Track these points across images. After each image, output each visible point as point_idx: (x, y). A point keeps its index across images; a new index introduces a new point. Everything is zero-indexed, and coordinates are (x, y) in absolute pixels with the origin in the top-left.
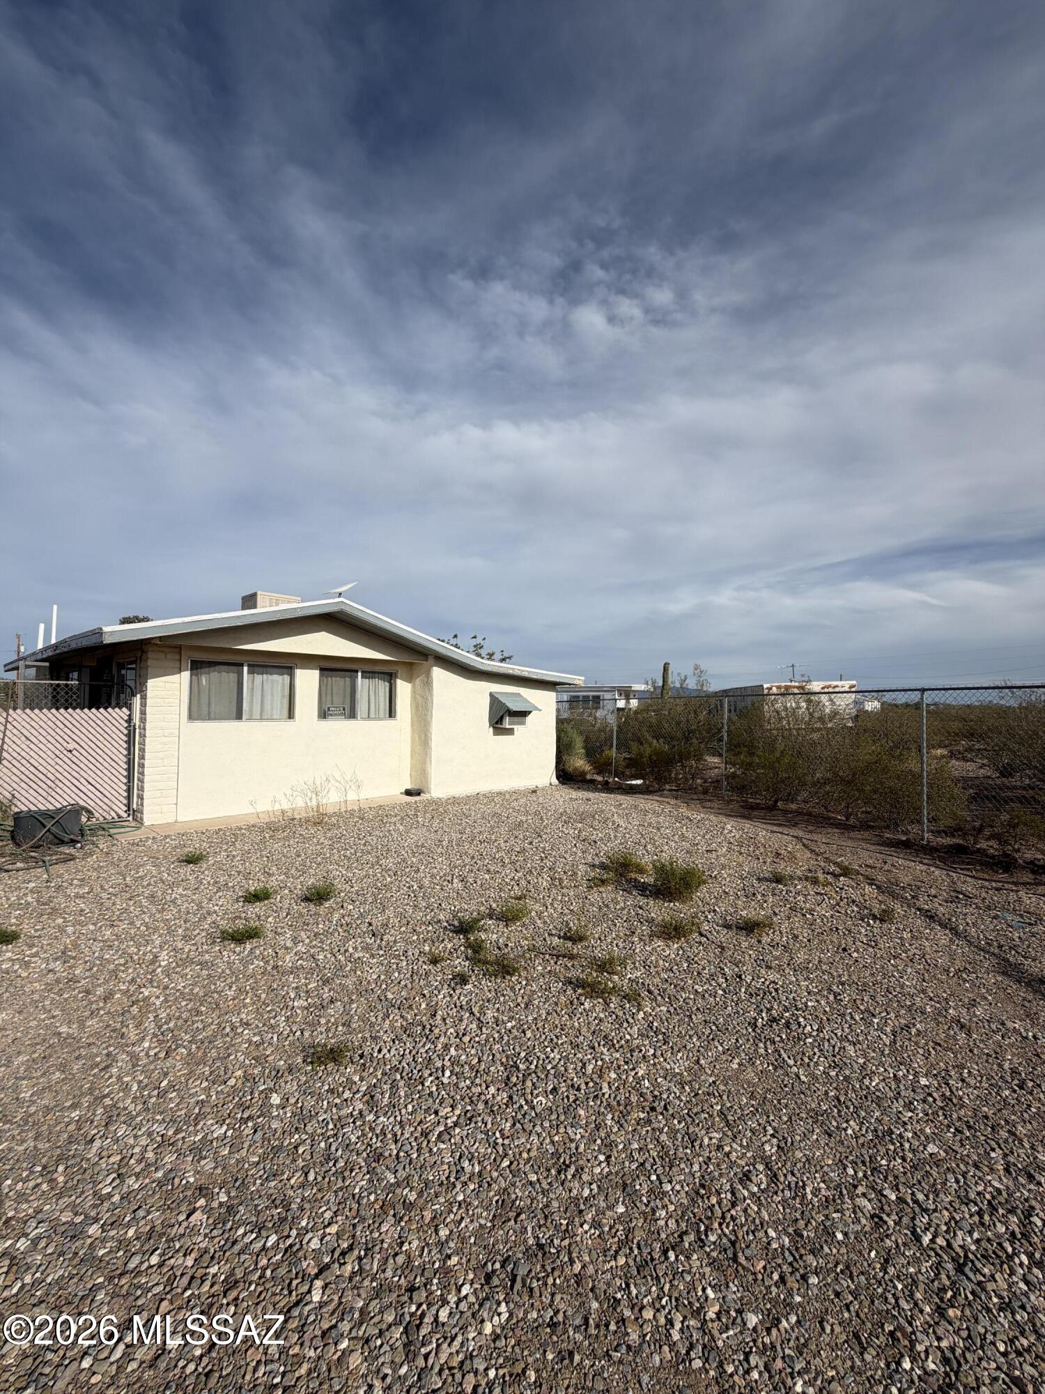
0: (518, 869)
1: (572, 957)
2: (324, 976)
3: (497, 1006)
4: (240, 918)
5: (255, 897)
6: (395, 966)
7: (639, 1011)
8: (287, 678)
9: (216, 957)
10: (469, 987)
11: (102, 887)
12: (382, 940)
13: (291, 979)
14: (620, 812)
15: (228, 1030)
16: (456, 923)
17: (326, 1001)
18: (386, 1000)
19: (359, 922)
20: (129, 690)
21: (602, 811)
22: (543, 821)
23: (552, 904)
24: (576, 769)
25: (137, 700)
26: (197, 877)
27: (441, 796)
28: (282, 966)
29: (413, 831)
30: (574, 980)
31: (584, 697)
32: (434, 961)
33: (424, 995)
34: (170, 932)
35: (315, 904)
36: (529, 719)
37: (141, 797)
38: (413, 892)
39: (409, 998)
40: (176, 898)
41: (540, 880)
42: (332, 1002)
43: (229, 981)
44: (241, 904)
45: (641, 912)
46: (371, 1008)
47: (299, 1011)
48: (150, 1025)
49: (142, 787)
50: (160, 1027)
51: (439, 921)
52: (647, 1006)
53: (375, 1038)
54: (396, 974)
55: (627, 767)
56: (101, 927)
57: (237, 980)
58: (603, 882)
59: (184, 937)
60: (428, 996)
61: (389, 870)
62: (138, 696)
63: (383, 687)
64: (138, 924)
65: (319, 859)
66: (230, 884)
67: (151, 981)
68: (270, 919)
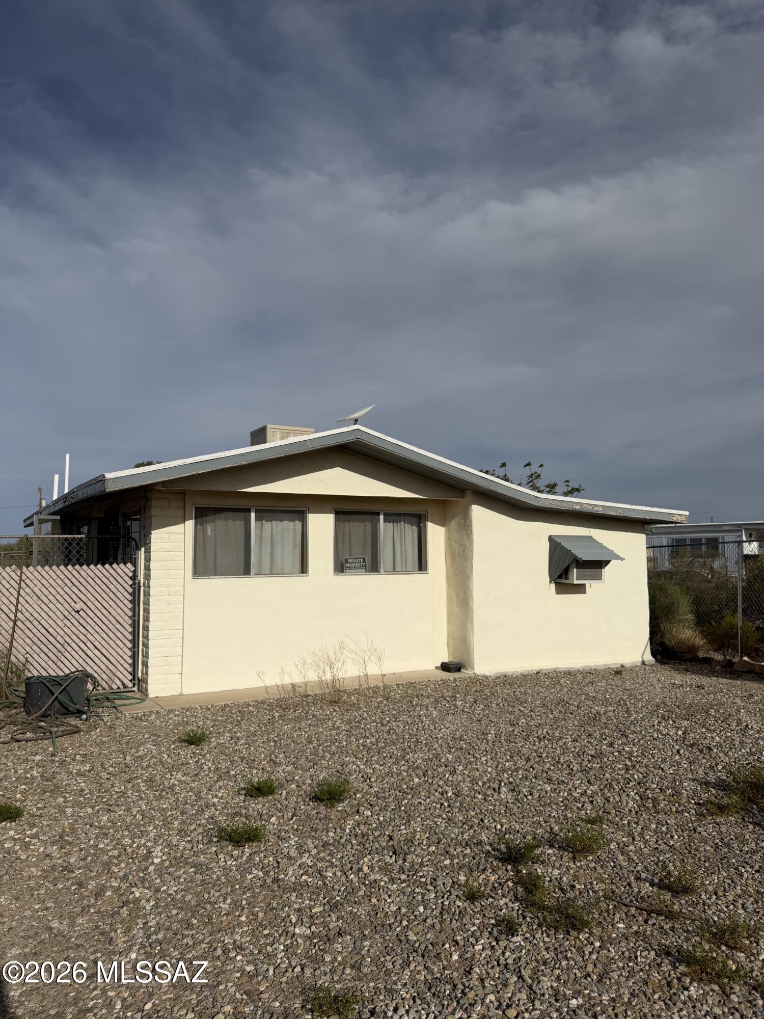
0: (592, 780)
1: (671, 915)
2: (332, 899)
3: (557, 972)
4: (240, 815)
5: (259, 790)
6: (420, 897)
8: (298, 524)
9: (211, 860)
10: (518, 939)
11: (102, 765)
12: (405, 860)
13: (293, 899)
14: (751, 707)
15: (219, 952)
16: (503, 848)
17: (332, 933)
18: (408, 941)
19: (377, 834)
20: (133, 543)
21: (721, 704)
22: (630, 715)
23: (641, 835)
24: (681, 643)
25: (142, 553)
26: (198, 761)
27: (488, 673)
28: (283, 880)
29: (450, 718)
30: (673, 951)
31: (692, 540)
32: (472, 897)
33: (457, 943)
34: (167, 823)
35: (325, 805)
36: (607, 571)
37: (145, 665)
38: (448, 799)
39: (437, 944)
40: (174, 785)
41: (624, 798)
42: (340, 934)
43: (224, 891)
44: (242, 798)
46: (388, 950)
47: (300, 941)
48: (138, 932)
49: (147, 653)
50: (148, 937)
51: (480, 843)
53: (390, 991)
54: (421, 909)
55: (761, 641)
56: (98, 811)
57: (233, 890)
58: (722, 809)
59: (180, 831)
60: (461, 943)
61: (418, 768)
62: (143, 549)
63: (410, 532)
64: (134, 811)
65: (333, 748)
66: (232, 773)
67: (143, 880)
68: (273, 819)
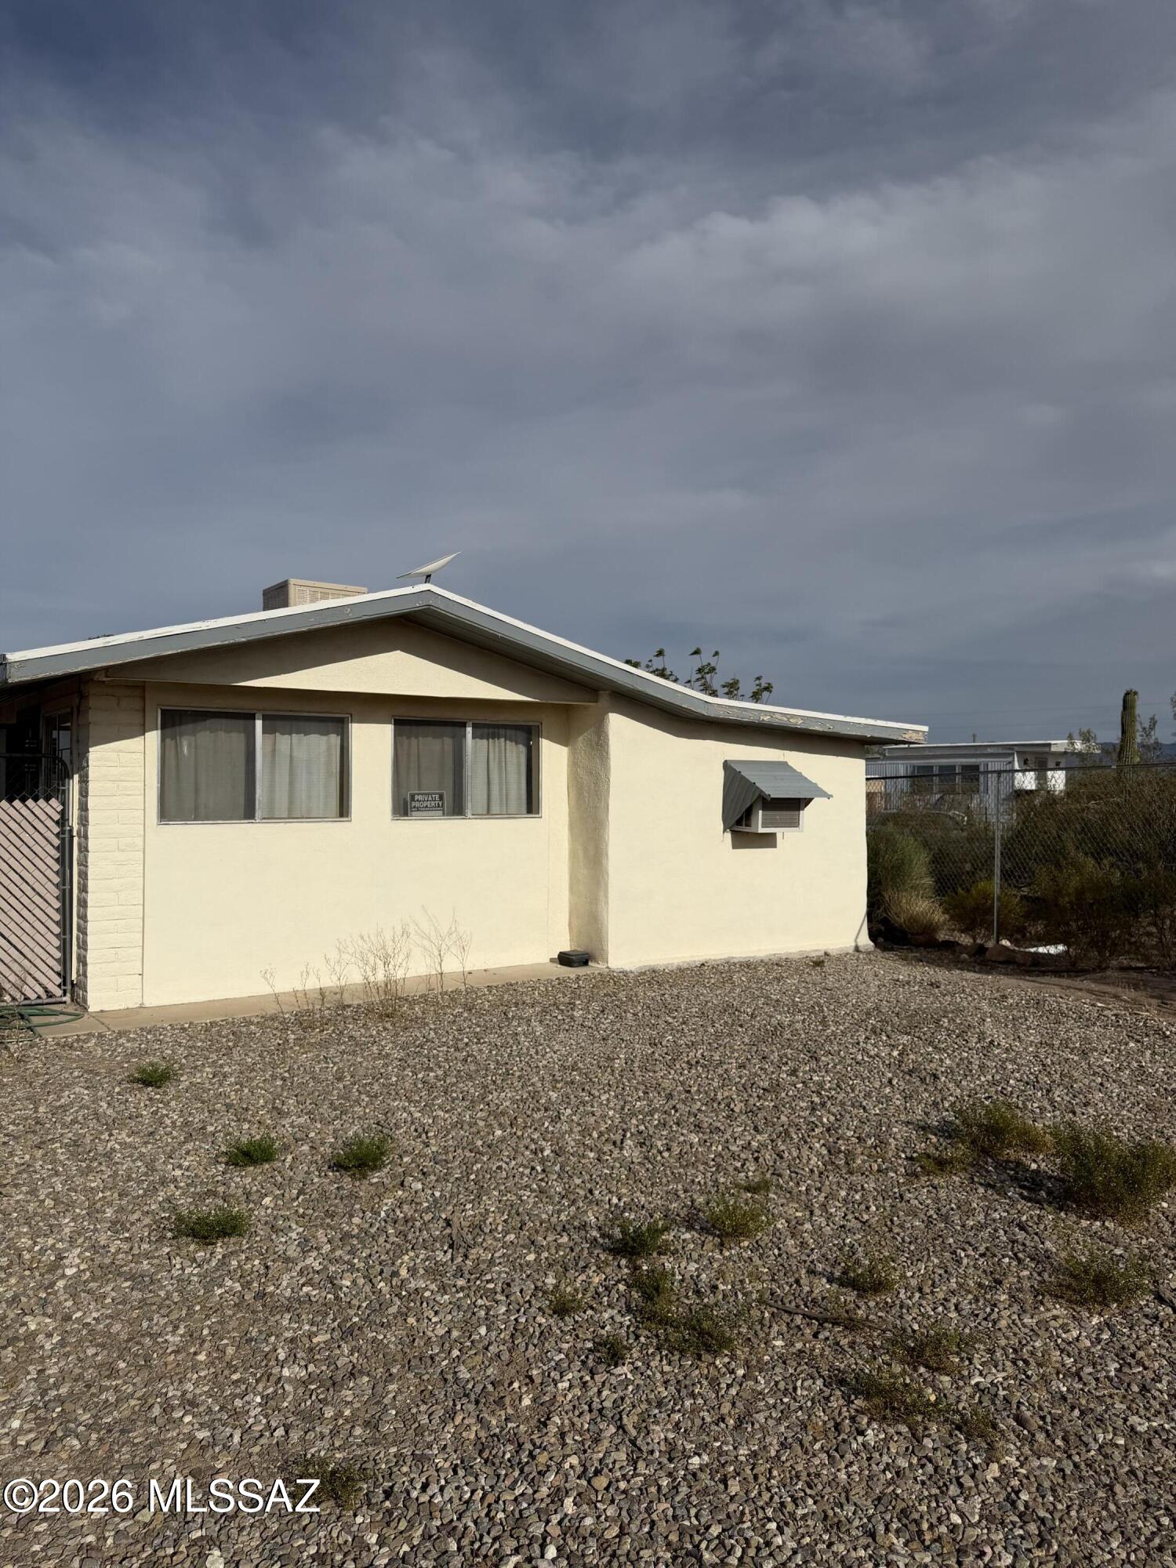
0: (761, 1125)
1: (851, 1325)
2: (346, 1320)
3: (677, 1417)
4: (215, 1194)
5: (249, 1156)
6: (483, 1313)
7: (988, 1462)
8: (335, 740)
9: (160, 1267)
10: (624, 1370)
12: (466, 1256)
13: (285, 1323)
14: (1001, 1013)
15: (157, 1410)
16: (617, 1232)
17: (340, 1374)
18: (456, 1380)
19: (428, 1217)
20: (61, 767)
21: (959, 1010)
22: (826, 1027)
23: (824, 1207)
24: (913, 919)
25: (74, 785)
26: (155, 1113)
27: (627, 968)
28: (272, 1294)
29: (561, 1036)
30: (849, 1377)
31: (941, 767)
32: (562, 1309)
33: (531, 1378)
34: (93, 1212)
35: (352, 1176)
36: (807, 814)
37: (83, 961)
38: (543, 1161)
39: (501, 1383)
40: (113, 1150)
41: (805, 1152)
42: (352, 1375)
43: (174, 1316)
44: (221, 1168)
45: (1021, 1236)
46: (424, 1396)
47: (288, 1388)
48: (27, 1385)
49: (85, 942)
50: (44, 1393)
51: (584, 1226)
52: (1008, 1452)
53: (420, 1459)
54: (483, 1331)
55: (1027, 916)
57: (191, 1314)
58: (942, 1165)
59: (114, 1223)
60: (538, 1381)
61: (503, 1114)
62: (76, 777)
63: (515, 753)
64: (43, 1193)
65: (376, 1087)
66: (210, 1129)
67: (44, 1303)
68: (267, 1201)
